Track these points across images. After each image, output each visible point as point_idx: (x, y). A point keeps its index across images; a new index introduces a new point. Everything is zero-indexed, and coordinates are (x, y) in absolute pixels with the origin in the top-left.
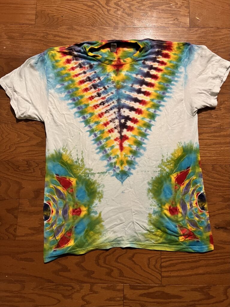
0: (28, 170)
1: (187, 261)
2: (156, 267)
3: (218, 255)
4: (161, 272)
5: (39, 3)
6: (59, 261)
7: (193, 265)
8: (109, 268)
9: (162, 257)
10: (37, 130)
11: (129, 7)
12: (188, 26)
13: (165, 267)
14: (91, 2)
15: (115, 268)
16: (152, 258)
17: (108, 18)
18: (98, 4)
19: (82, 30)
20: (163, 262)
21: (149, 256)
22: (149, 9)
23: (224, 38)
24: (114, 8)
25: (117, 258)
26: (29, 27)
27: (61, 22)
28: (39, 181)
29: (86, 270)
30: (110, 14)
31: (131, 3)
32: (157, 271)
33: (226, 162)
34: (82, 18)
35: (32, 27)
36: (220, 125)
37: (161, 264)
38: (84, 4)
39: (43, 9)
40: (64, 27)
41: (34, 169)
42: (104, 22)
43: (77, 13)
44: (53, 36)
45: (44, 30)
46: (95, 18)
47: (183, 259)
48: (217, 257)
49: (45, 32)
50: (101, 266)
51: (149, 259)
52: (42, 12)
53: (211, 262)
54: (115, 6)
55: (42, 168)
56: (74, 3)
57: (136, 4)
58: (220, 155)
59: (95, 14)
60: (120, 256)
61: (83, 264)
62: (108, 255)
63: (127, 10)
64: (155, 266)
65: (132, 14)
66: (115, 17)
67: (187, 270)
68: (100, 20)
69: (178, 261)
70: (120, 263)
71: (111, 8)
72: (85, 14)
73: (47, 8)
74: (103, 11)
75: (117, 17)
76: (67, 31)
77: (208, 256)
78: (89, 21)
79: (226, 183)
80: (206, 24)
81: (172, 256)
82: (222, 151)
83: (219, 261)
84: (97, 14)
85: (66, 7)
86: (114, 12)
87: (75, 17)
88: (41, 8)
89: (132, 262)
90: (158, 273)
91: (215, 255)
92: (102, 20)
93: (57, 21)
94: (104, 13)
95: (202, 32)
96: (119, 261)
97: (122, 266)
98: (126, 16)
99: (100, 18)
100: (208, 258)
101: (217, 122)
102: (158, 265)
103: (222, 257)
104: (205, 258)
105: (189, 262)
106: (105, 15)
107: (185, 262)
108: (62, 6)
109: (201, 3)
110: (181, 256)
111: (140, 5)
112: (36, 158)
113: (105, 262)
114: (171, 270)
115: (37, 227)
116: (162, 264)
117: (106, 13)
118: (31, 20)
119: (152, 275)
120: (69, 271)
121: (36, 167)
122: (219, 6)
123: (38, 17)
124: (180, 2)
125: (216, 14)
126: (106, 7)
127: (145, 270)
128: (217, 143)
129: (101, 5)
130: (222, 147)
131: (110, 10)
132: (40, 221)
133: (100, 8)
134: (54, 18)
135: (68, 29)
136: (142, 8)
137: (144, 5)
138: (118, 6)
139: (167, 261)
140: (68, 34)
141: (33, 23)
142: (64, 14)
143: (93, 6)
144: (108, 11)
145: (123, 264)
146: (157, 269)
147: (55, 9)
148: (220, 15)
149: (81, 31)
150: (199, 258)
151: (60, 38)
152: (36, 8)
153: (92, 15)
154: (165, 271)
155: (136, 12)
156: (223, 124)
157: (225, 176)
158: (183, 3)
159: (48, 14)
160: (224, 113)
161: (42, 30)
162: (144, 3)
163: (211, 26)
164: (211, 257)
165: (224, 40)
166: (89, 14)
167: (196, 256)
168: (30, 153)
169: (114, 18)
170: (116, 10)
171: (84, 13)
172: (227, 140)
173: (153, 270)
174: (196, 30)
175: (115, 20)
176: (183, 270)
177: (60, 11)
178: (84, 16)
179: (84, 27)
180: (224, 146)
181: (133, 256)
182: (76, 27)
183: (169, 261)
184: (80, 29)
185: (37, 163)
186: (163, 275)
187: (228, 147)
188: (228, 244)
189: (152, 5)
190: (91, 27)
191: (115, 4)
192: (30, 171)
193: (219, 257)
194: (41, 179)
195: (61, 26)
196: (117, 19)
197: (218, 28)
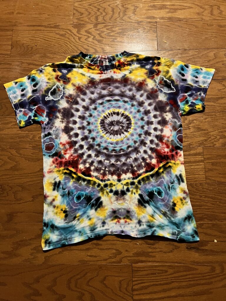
0: (2, 193)
1: (159, 284)
2: (128, 290)
3: (191, 276)
4: (133, 295)
5: (14, 34)
6: (30, 285)
7: (165, 287)
8: (80, 292)
9: (134, 279)
10: (11, 154)
11: (99, 34)
12: (156, 49)
13: (137, 290)
14: (63, 31)
15: (86, 292)
16: (124, 281)
17: (80, 45)
18: (69, 33)
19: (54, 57)
20: (135, 285)
21: (121, 279)
22: (118, 35)
23: (191, 59)
24: (85, 35)
25: (88, 282)
26: (5, 57)
27: (35, 51)
28: (13, 205)
29: (57, 294)
30: (81, 41)
31: (101, 30)
32: (128, 294)
33: (196, 181)
34: (55, 46)
35: (8, 57)
36: (190, 144)
37: (132, 287)
38: (57, 34)
39: (19, 40)
40: (38, 55)
41: (7, 193)
42: (76, 49)
43: (50, 42)
44: (28, 65)
45: (19, 59)
46: (67, 46)
47: (155, 281)
48: (189, 278)
49: (19, 61)
50: (72, 290)
51: (120, 282)
52: (18, 43)
53: (184, 284)
54: (86, 34)
55: (16, 191)
56: (48, 32)
57: (106, 30)
58: (190, 173)
59: (66, 42)
60: (92, 279)
61: (54, 288)
62: (79, 279)
63: (98, 37)
64: (126, 289)
65: (102, 40)
66: (86, 44)
67: (159, 292)
68: (72, 48)
69: (150, 283)
70: (92, 287)
71: (82, 36)
72: (57, 43)
73: (22, 39)
74: (74, 39)
75: (88, 44)
76: (41, 59)
77: (180, 278)
78: (61, 49)
79: (197, 202)
80: (173, 47)
81: (144, 279)
82: (192, 170)
83: (192, 282)
84: (69, 42)
85: (39, 37)
86: (85, 40)
87: (48, 46)
88: (17, 39)
89: (103, 285)
90: (130, 296)
91: (188, 277)
92: (73, 47)
93: (31, 50)
94: (76, 41)
95: (170, 54)
96: (90, 284)
97: (93, 289)
98: (96, 42)
99: (72, 46)
100: (180, 279)
101: (187, 141)
102: (130, 288)
103: (194, 279)
104: (178, 279)
105: (161, 284)
106: (77, 42)
107: (157, 285)
108: (36, 36)
109: (168, 26)
110: (152, 278)
111: (110, 31)
112: (9, 182)
113: (76, 286)
114: (143, 292)
115: (10, 250)
116: (134, 287)
117: (78, 40)
118: (7, 50)
119: (123, 298)
120: (41, 295)
121: (10, 190)
122: (186, 28)
123: (13, 47)
124: (148, 27)
125: (183, 36)
126: (78, 35)
127: (116, 293)
128: (187, 162)
129: (73, 33)
130: (192, 166)
131: (81, 37)
132: (12, 245)
133: (72, 36)
134: (28, 48)
135: (41, 57)
136: (112, 34)
137: (113, 31)
138: (89, 34)
139: (139, 284)
140: (42, 62)
141: (9, 53)
142: (38, 43)
143: (65, 34)
144: (79, 38)
145: (94, 288)
146: (129, 292)
147: (29, 39)
148: (187, 36)
149: (54, 59)
150: (172, 280)
151: (34, 66)
152: (12, 39)
153: (64, 43)
154: (137, 295)
155: (105, 38)
156: (192, 143)
157: (196, 195)
158: (150, 27)
159: (23, 44)
160: (193, 132)
161: (17, 60)
162: (114, 29)
163: (178, 48)
164: (183, 279)
165: (191, 61)
166: (61, 42)
167: (168, 278)
168: (4, 177)
169: (84, 44)
170: (87, 37)
171: (56, 41)
172: (196, 159)
173: (125, 293)
174: (164, 53)
175: (86, 47)
176: (155, 293)
177: (34, 41)
178: (57, 45)
179: (57, 55)
180: (194, 165)
181: (105, 279)
182: (49, 55)
183: (141, 283)
184: (53, 57)
185: (10, 187)
186: (134, 298)
187: (198, 165)
188: (200, 265)
189: (121, 31)
190: (63, 54)
191: (86, 31)
192: (4, 195)
193: (192, 278)
194: (14, 202)
195: (35, 55)
196: (88, 46)
197: (185, 50)
